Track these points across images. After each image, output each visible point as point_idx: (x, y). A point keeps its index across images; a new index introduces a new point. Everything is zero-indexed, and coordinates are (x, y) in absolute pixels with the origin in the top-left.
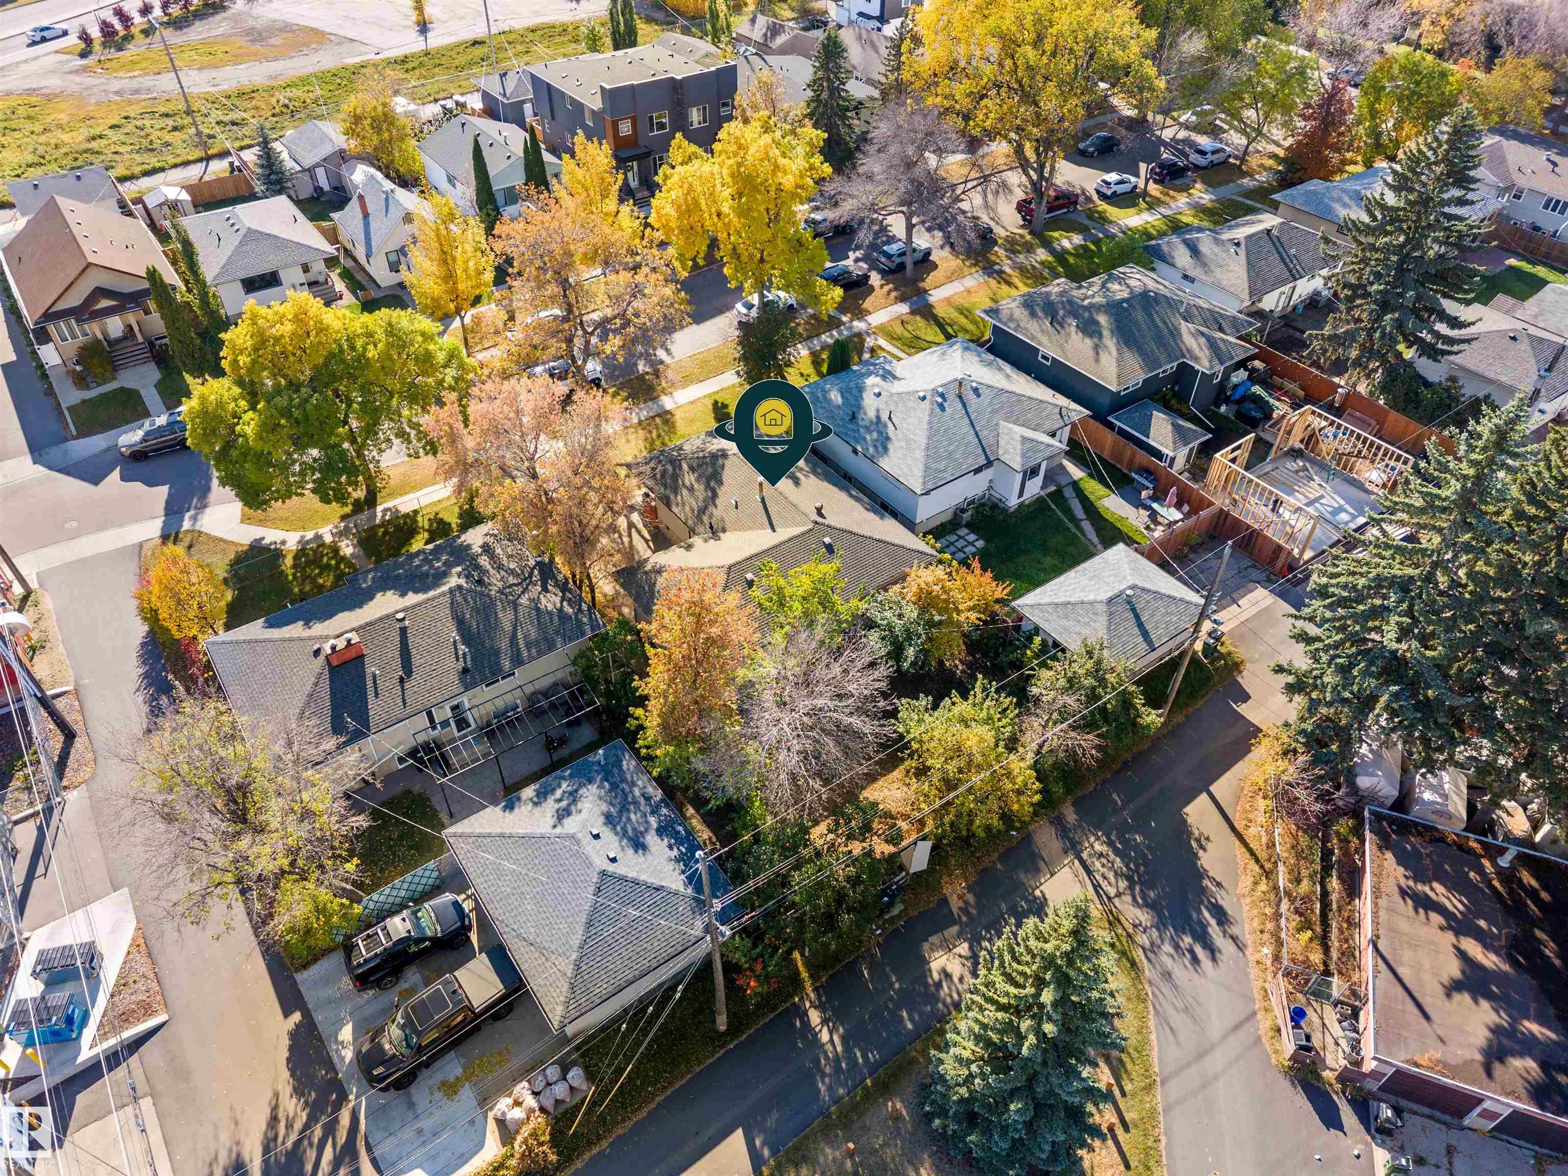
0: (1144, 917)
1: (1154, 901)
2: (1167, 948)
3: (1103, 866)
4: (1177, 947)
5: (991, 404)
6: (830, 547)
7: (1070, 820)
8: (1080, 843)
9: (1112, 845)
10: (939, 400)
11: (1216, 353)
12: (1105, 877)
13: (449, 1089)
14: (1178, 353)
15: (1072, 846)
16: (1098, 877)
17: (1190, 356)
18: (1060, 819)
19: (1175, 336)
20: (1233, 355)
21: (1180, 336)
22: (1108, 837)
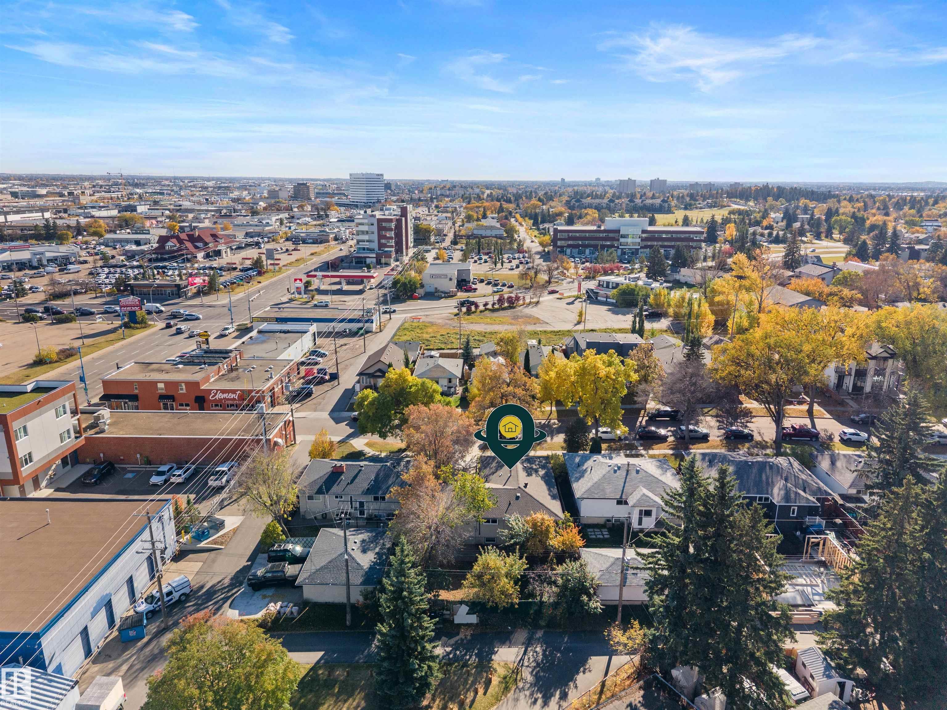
0: (530, 678)
1: (540, 676)
2: (528, 693)
3: (533, 655)
4: (532, 694)
5: (641, 478)
6: (517, 498)
7: (537, 636)
8: (532, 644)
9: (545, 652)
10: (616, 468)
11: (787, 497)
12: (529, 659)
13: (264, 597)
14: (765, 492)
15: (528, 643)
16: (526, 657)
17: (772, 495)
18: (534, 633)
19: (770, 484)
20: (797, 501)
21: (773, 485)
22: (546, 648)
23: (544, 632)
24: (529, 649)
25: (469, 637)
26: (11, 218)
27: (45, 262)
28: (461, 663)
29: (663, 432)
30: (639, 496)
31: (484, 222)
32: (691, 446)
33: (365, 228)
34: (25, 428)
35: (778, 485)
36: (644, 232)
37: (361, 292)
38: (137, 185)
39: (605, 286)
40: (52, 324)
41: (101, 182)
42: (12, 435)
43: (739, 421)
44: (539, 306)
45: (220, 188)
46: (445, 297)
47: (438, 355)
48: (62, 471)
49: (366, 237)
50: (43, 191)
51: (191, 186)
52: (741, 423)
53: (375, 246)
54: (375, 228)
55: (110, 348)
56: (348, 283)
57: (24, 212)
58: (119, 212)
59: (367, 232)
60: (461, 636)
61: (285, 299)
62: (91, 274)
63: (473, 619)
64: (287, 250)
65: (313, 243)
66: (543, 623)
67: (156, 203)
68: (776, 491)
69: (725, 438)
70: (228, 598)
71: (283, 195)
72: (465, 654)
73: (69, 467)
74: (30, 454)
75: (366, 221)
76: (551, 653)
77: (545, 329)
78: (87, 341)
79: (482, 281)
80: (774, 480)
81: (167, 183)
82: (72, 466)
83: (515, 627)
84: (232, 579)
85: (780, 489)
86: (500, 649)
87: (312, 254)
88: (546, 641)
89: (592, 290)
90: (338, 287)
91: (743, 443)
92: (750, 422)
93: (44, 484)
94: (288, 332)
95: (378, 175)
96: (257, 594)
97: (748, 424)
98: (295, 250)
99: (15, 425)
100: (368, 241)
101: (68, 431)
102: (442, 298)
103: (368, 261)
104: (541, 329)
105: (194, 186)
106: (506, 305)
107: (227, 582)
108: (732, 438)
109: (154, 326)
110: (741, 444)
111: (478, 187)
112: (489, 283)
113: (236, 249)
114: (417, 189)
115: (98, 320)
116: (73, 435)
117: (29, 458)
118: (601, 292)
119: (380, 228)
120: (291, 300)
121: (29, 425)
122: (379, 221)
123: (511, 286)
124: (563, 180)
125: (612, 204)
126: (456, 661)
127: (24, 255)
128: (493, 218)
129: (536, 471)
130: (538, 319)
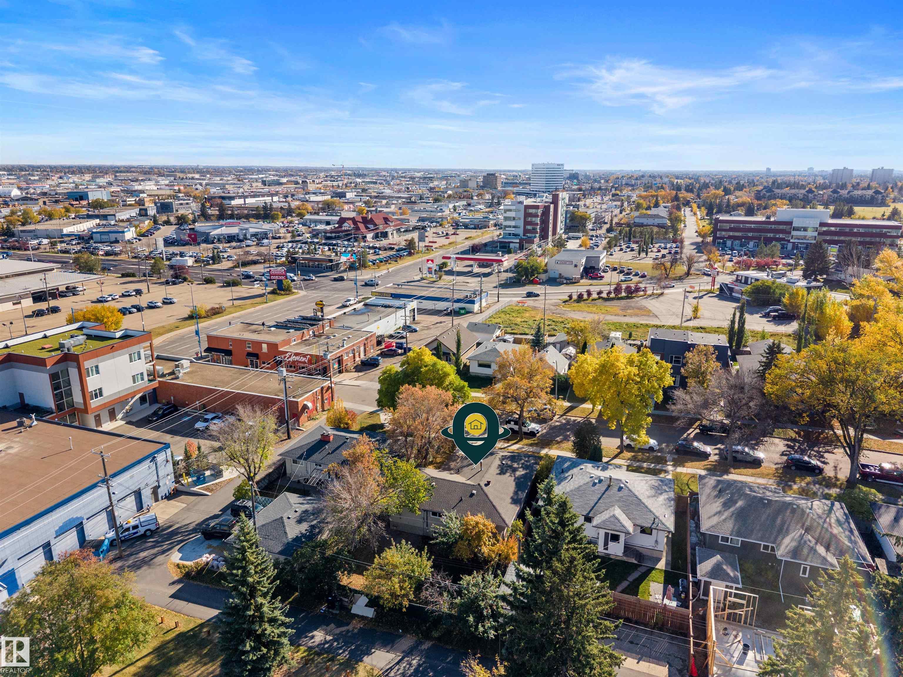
3: (405, 667)
5: (621, 497)
6: (472, 495)
7: (423, 647)
8: (412, 655)
9: (419, 665)
10: (597, 481)
11: (796, 552)
12: (398, 670)
13: (210, 546)
14: (772, 539)
15: (408, 653)
16: (397, 668)
17: (779, 545)
18: (421, 643)
19: (782, 531)
20: (809, 559)
21: (787, 533)
22: (424, 662)
23: (433, 645)
24: (406, 659)
25: (356, 631)
26: (248, 201)
27: (248, 236)
28: (330, 656)
29: (708, 449)
30: (607, 516)
31: (653, 211)
32: (732, 470)
33: (512, 214)
34: (97, 367)
35: (793, 535)
36: (822, 224)
37: (486, 275)
38: (359, 176)
39: (743, 281)
40: (223, 286)
41: (333, 173)
42: (84, 372)
43: (816, 449)
44: (661, 298)
45: (425, 178)
46: (567, 284)
47: (512, 340)
48: (139, 407)
49: (513, 223)
50: (284, 180)
51: (402, 177)
52: (817, 452)
53: (520, 231)
54: (522, 215)
55: (252, 309)
56: (480, 266)
57: (258, 196)
58: (332, 197)
59: (514, 219)
60: (350, 627)
61: (417, 278)
62: (278, 247)
63: (370, 613)
64: (447, 234)
65: (474, 228)
66: (435, 634)
67: (364, 190)
68: (787, 541)
69: (784, 467)
70: (182, 541)
71: (472, 184)
72: (340, 648)
73: (148, 404)
74: (100, 389)
75: (513, 208)
76: (425, 669)
77: (647, 322)
78: (237, 303)
79: (615, 269)
80: (792, 527)
81: (384, 173)
82: (150, 405)
83: (406, 631)
84: (197, 525)
85: (792, 540)
86: (377, 651)
87: (466, 238)
88: (428, 655)
89: (727, 285)
90: (469, 269)
91: (802, 477)
92: (829, 452)
93: (120, 416)
94: (389, 307)
95: (558, 165)
96: (207, 542)
97: (826, 455)
98: (454, 234)
99: (87, 364)
100: (514, 227)
101: (142, 374)
102: (563, 284)
103: (512, 245)
104: (643, 322)
105: (405, 177)
106: (623, 294)
107: (191, 527)
108: (793, 468)
109: (298, 293)
110: (800, 477)
111: (668, 177)
112: (622, 272)
113: (404, 231)
114: (603, 179)
115: (256, 286)
116: (146, 378)
117: (99, 393)
118: (736, 288)
119: (527, 215)
120: (422, 279)
121: (101, 366)
122: (527, 207)
123: (644, 276)
124: (769, 169)
125: (810, 195)
126: (327, 652)
127: (234, 230)
128: (665, 207)
129: (515, 470)
130: (650, 311)
